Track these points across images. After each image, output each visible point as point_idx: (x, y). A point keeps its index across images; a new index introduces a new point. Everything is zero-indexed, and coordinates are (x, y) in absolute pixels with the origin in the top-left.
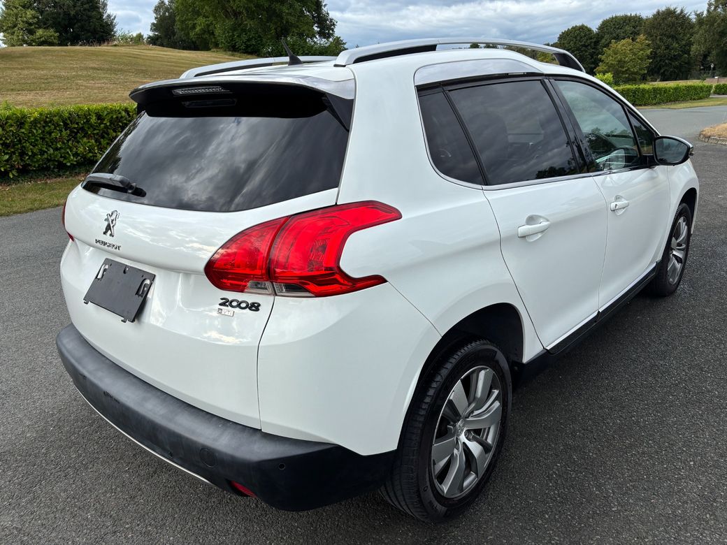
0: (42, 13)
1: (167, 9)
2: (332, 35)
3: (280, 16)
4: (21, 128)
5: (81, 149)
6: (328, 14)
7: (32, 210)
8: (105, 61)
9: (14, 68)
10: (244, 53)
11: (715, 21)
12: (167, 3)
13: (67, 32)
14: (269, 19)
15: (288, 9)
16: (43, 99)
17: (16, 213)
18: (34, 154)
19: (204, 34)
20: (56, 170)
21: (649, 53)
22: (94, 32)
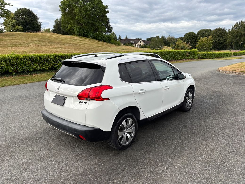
0: (18, 21)
1: (59, 21)
2: (112, 32)
3: (95, 25)
4: (17, 60)
5: (34, 67)
6: (110, 25)
7: (20, 84)
8: (39, 38)
9: (10, 39)
10: (83, 36)
11: (234, 32)
12: (59, 20)
13: (25, 27)
14: (91, 26)
15: (98, 24)
16: (20, 50)
17: (15, 85)
18: (20, 68)
19: (70, 30)
20: (26, 73)
21: (213, 42)
22: (35, 28)
